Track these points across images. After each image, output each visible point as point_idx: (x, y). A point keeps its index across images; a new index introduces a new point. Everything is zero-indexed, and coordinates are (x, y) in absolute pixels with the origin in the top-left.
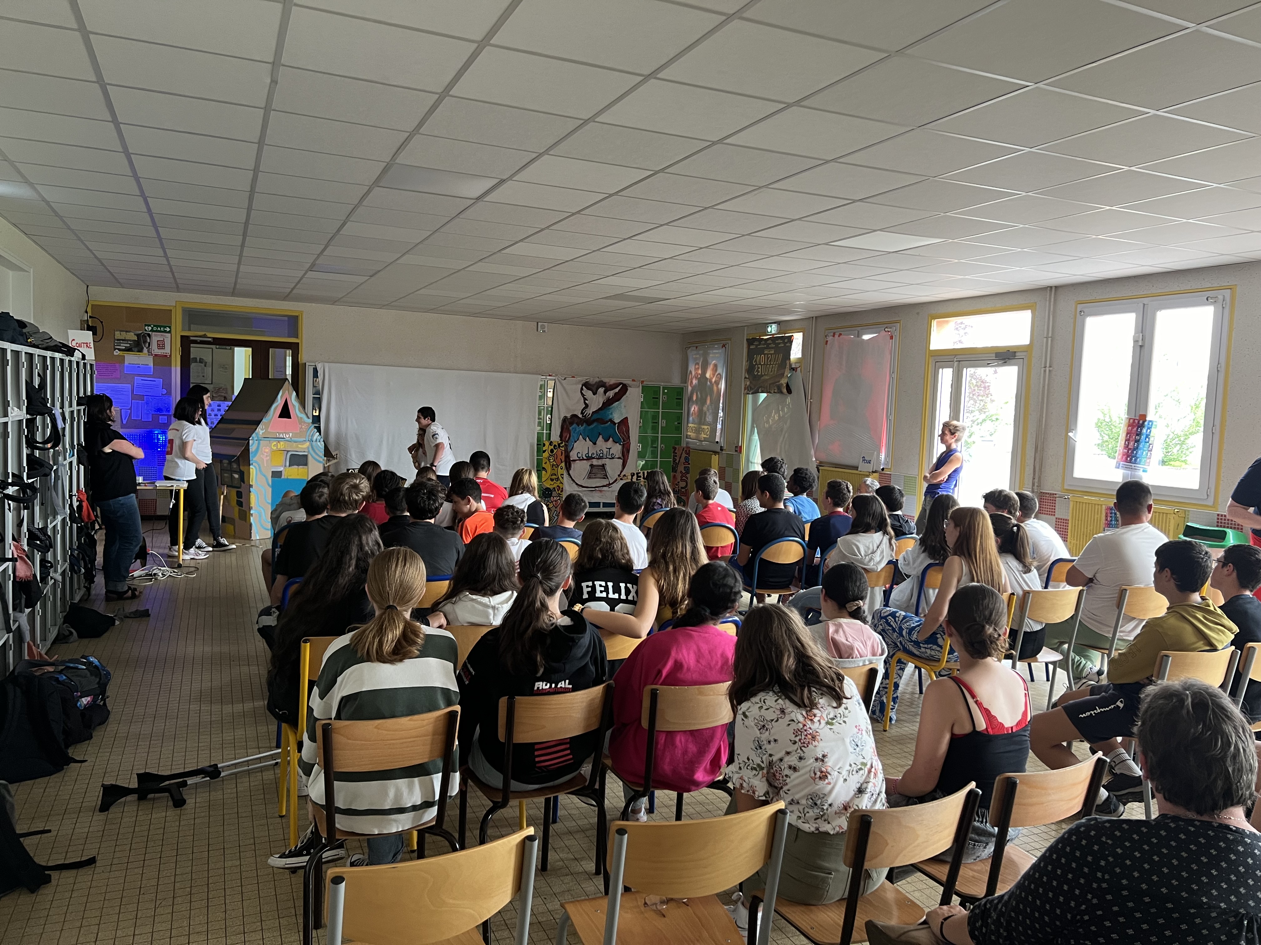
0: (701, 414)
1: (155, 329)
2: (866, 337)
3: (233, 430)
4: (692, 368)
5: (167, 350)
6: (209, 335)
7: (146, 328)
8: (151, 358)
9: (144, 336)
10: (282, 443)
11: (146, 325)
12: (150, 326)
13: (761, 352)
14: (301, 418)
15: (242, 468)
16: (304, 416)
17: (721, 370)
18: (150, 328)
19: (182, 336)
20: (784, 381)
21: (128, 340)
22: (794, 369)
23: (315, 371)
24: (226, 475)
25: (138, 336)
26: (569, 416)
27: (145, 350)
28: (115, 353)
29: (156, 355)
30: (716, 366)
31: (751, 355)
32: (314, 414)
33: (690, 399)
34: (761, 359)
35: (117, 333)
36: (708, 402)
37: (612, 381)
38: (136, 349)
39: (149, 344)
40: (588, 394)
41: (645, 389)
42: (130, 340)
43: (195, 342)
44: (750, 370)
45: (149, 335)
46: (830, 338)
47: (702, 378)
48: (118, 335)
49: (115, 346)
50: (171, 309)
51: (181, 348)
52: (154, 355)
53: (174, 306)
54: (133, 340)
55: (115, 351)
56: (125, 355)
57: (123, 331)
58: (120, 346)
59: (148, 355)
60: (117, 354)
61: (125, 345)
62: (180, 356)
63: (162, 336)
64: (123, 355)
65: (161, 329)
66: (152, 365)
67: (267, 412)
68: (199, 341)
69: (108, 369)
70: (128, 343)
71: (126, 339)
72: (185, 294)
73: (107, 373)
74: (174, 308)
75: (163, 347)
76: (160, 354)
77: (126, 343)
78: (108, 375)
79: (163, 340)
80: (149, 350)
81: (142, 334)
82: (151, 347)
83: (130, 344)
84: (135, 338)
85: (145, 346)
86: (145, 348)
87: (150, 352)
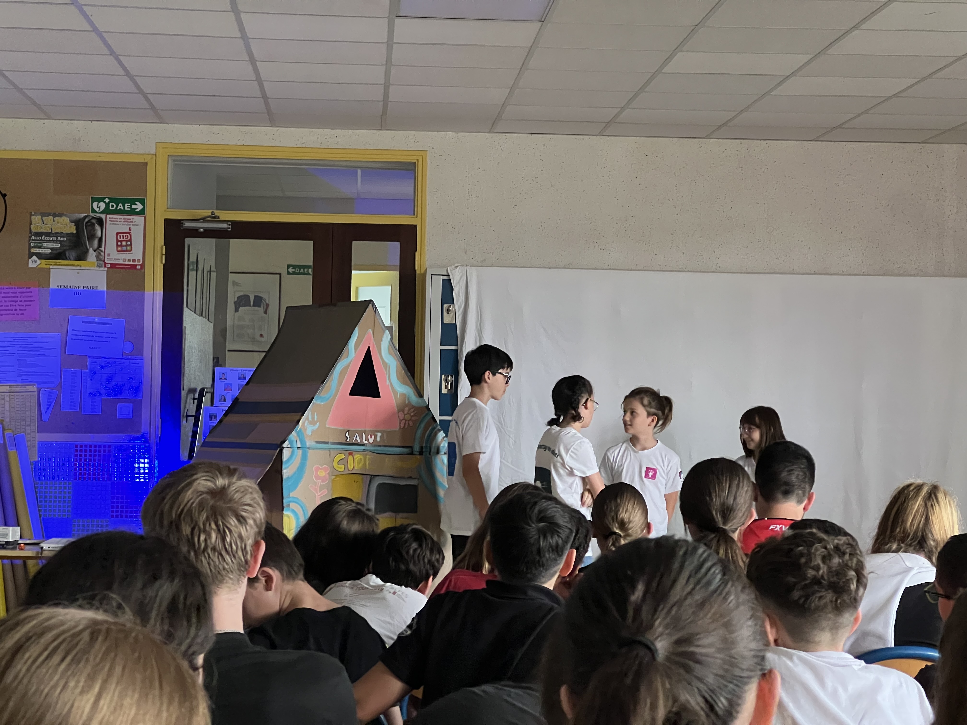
1: (112, 206)
3: (255, 426)
5: (136, 254)
6: (224, 216)
7: (95, 205)
8: (103, 273)
9: (90, 225)
10: (358, 456)
11: (94, 200)
12: (102, 200)
16: (409, 391)
18: (103, 206)
19: (166, 220)
21: (57, 235)
23: (448, 287)
25: (78, 223)
27: (92, 255)
29: (113, 266)
32: (444, 391)
35: (36, 219)
38: (73, 254)
39: (100, 240)
42: (62, 235)
43: (195, 233)
45: (100, 222)
48: (38, 224)
49: (30, 247)
50: (146, 161)
51: (164, 247)
52: (109, 266)
53: (153, 155)
54: (67, 234)
55: (30, 260)
56: (51, 267)
57: (48, 215)
58: (40, 247)
59: (98, 266)
60: (35, 266)
61: (50, 245)
62: (163, 265)
63: (126, 223)
64: (47, 266)
65: (124, 207)
66: (105, 289)
67: (323, 382)
68: (202, 230)
69: (16, 299)
70: (57, 241)
71: (53, 232)
72: (175, 125)
73: (14, 308)
74: (152, 158)
75: (129, 248)
76: (121, 262)
77: (53, 241)
78: (16, 312)
79: (128, 231)
80: (100, 253)
81: (87, 220)
82: (103, 249)
83: (61, 242)
84: (72, 229)
85: (91, 246)
86: (91, 250)
87: (101, 260)
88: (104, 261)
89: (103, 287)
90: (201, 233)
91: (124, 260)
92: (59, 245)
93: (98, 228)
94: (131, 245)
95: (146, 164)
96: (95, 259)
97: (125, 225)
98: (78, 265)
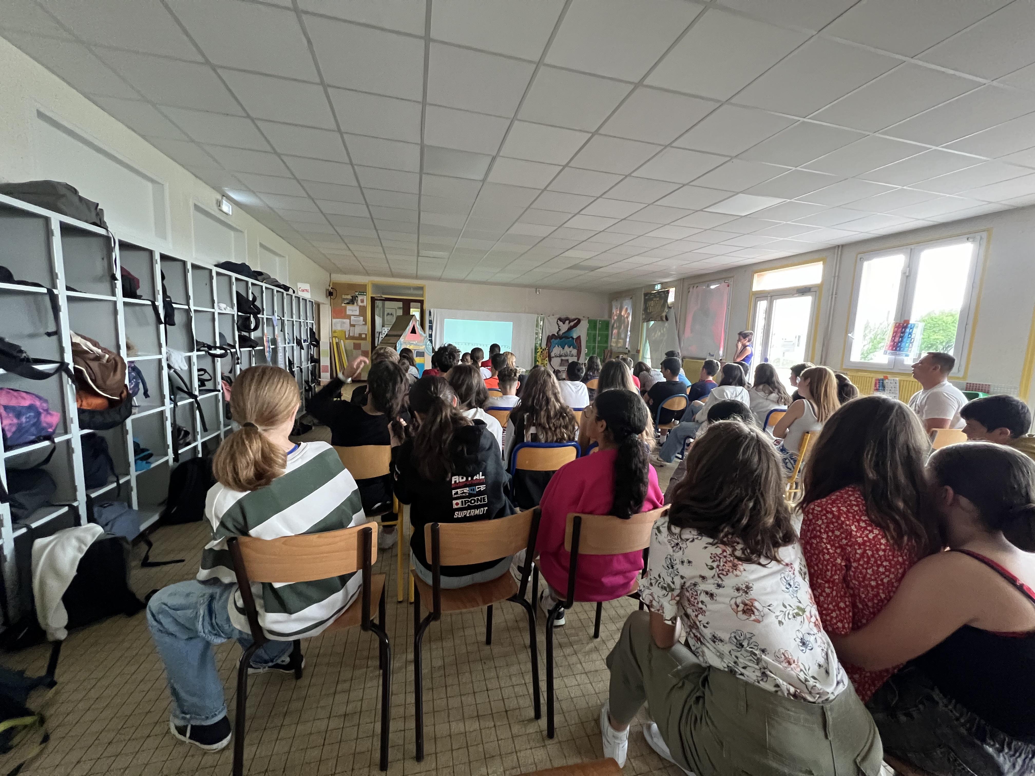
0: (619, 334)
2: (712, 287)
4: (614, 311)
6: (384, 296)
9: (355, 297)
11: (355, 292)
12: (357, 292)
13: (652, 299)
14: (422, 335)
17: (630, 311)
19: (372, 297)
20: (664, 314)
21: (347, 299)
22: (670, 308)
25: (352, 297)
26: (551, 334)
27: (355, 303)
28: (342, 305)
29: (360, 306)
30: (627, 309)
31: (646, 301)
32: (429, 333)
33: (613, 326)
34: (652, 303)
35: (342, 296)
36: (622, 327)
37: (573, 317)
38: (351, 303)
39: (357, 300)
40: (561, 323)
41: (590, 322)
42: (349, 299)
44: (646, 309)
45: (357, 297)
46: (691, 290)
47: (620, 316)
48: (344, 297)
51: (371, 302)
56: (347, 306)
57: (346, 295)
58: (344, 301)
59: (357, 306)
62: (371, 306)
65: (362, 294)
66: (358, 310)
67: (405, 331)
68: (379, 299)
72: (373, 277)
74: (368, 284)
82: (358, 302)
83: (349, 301)
85: (355, 301)
94: (364, 302)
97: (362, 297)
98: (353, 306)
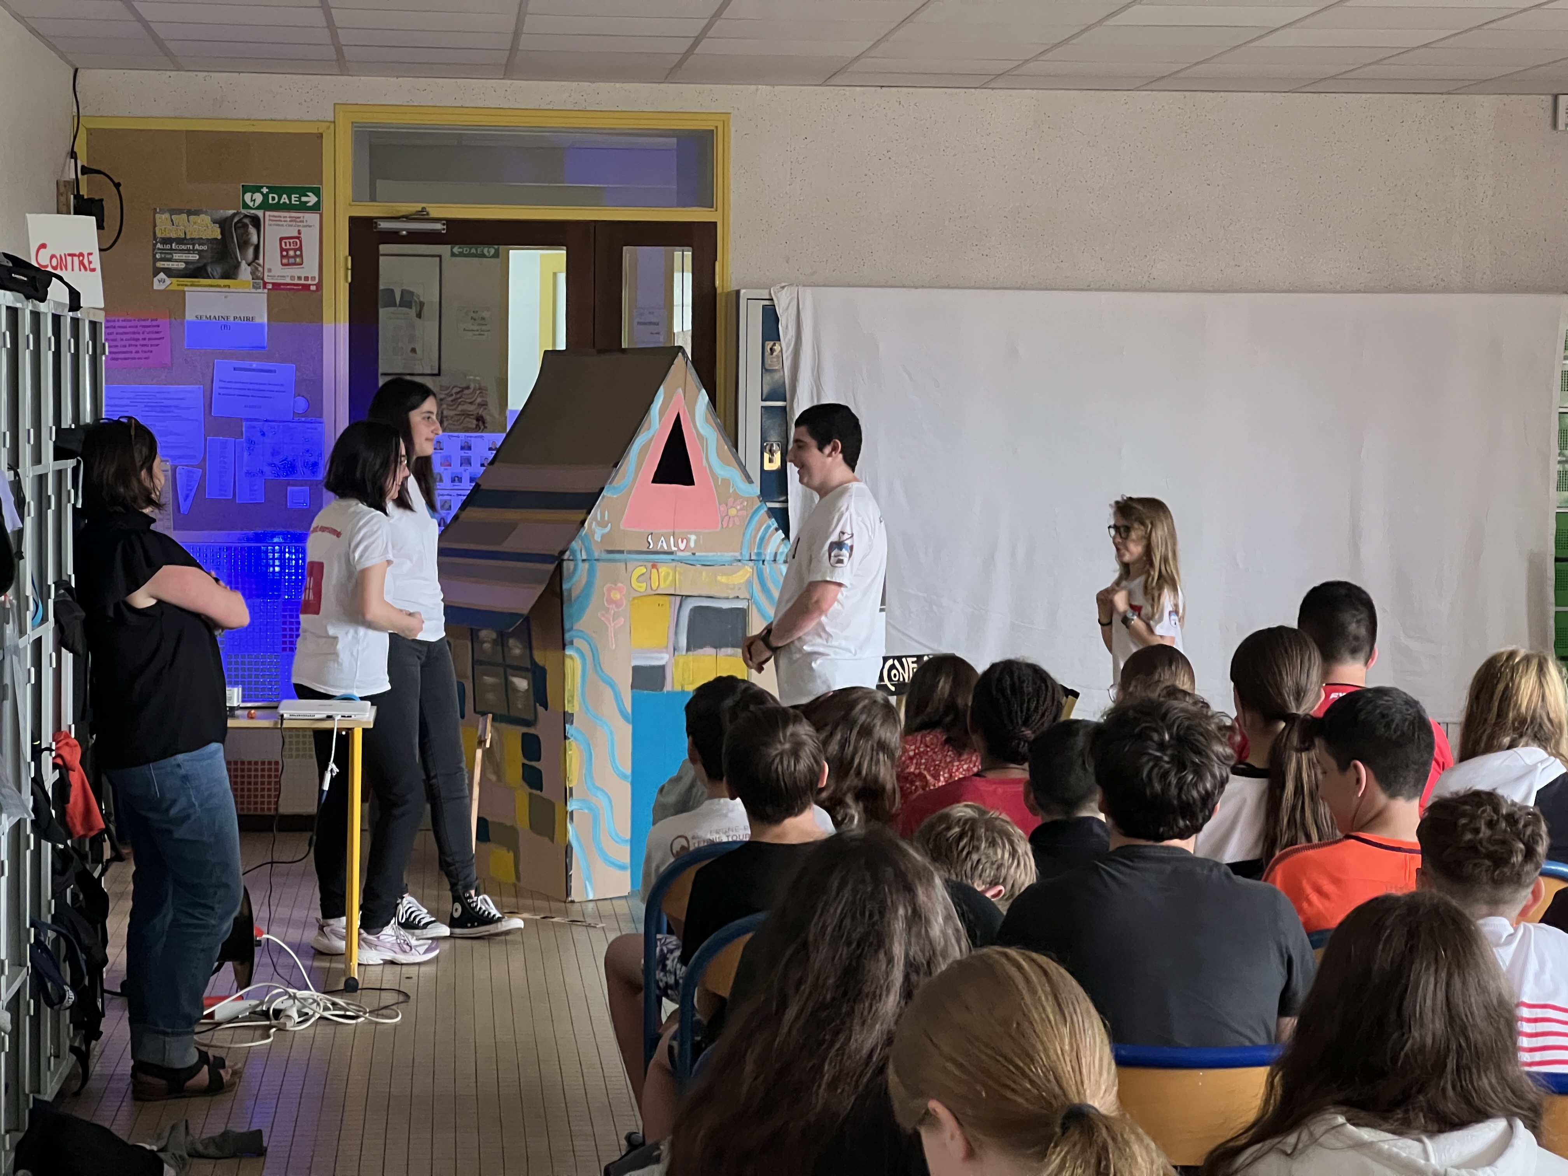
1: (273, 199)
3: (513, 526)
5: (309, 269)
6: (436, 211)
7: (248, 196)
8: (261, 299)
9: (241, 226)
10: (663, 570)
11: (246, 189)
12: (258, 189)
14: (726, 481)
15: (539, 657)
16: (734, 474)
18: (259, 198)
19: (353, 220)
21: (193, 241)
23: (771, 318)
24: (489, 680)
25: (223, 224)
27: (245, 271)
28: (157, 286)
29: (276, 286)
32: (768, 467)
35: (162, 219)
38: (219, 270)
39: (257, 248)
42: (201, 241)
43: (393, 237)
45: (256, 222)
48: (165, 225)
49: (155, 260)
50: (320, 131)
51: (350, 258)
52: (270, 286)
53: (331, 122)
54: (208, 239)
55: (155, 280)
56: (186, 289)
57: (180, 212)
58: (170, 260)
59: (254, 287)
60: (162, 287)
61: (184, 257)
62: (347, 285)
63: (294, 223)
64: (180, 288)
65: (290, 200)
66: (265, 320)
67: (616, 465)
68: (404, 233)
69: (136, 336)
70: (194, 250)
71: (188, 237)
72: (362, 78)
73: (133, 349)
74: (328, 128)
75: (298, 260)
76: (288, 281)
77: (188, 251)
78: (137, 356)
79: (296, 234)
80: (257, 269)
81: (236, 220)
82: (261, 261)
83: (200, 252)
84: (216, 233)
85: (243, 258)
86: (244, 264)
87: (258, 278)
88: (263, 279)
89: (263, 318)
90: (403, 236)
91: (292, 278)
92: (197, 257)
93: (252, 230)
94: (301, 256)
95: (321, 136)
96: (251, 277)
97: (291, 226)
98: (225, 286)
